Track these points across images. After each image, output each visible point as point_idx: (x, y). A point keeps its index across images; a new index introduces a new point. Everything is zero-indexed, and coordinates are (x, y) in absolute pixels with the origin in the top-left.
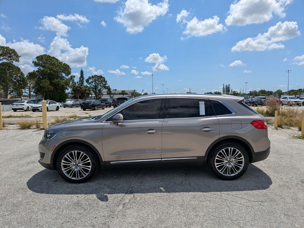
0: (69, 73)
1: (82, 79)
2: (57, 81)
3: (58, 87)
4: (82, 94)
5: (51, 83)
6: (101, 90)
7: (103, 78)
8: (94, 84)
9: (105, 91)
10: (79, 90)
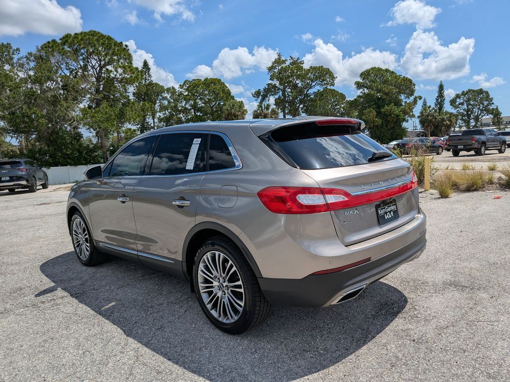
0: (412, 93)
1: (441, 101)
2: (389, 108)
3: (389, 118)
4: (436, 127)
5: (379, 114)
6: (480, 117)
7: (484, 94)
8: (465, 107)
9: (487, 118)
10: (431, 121)
